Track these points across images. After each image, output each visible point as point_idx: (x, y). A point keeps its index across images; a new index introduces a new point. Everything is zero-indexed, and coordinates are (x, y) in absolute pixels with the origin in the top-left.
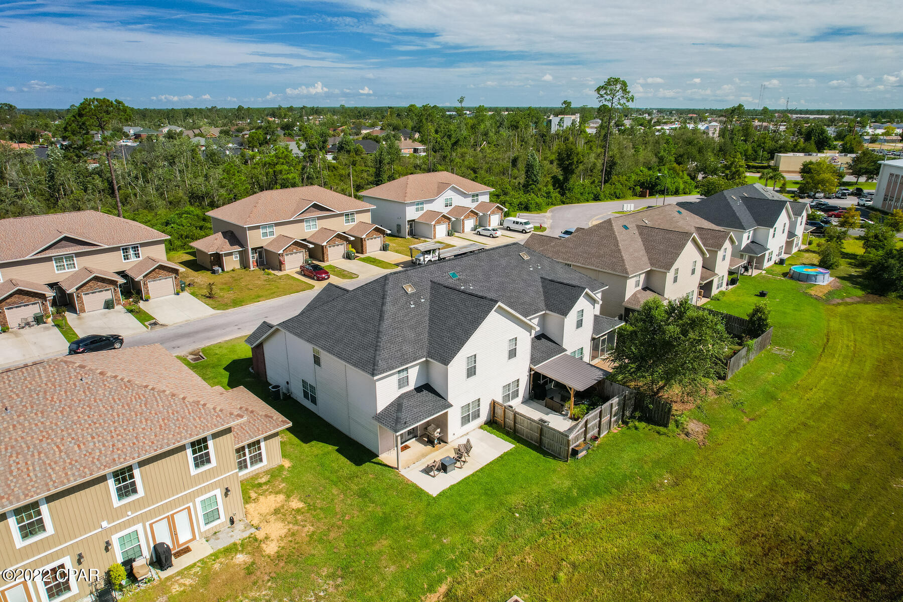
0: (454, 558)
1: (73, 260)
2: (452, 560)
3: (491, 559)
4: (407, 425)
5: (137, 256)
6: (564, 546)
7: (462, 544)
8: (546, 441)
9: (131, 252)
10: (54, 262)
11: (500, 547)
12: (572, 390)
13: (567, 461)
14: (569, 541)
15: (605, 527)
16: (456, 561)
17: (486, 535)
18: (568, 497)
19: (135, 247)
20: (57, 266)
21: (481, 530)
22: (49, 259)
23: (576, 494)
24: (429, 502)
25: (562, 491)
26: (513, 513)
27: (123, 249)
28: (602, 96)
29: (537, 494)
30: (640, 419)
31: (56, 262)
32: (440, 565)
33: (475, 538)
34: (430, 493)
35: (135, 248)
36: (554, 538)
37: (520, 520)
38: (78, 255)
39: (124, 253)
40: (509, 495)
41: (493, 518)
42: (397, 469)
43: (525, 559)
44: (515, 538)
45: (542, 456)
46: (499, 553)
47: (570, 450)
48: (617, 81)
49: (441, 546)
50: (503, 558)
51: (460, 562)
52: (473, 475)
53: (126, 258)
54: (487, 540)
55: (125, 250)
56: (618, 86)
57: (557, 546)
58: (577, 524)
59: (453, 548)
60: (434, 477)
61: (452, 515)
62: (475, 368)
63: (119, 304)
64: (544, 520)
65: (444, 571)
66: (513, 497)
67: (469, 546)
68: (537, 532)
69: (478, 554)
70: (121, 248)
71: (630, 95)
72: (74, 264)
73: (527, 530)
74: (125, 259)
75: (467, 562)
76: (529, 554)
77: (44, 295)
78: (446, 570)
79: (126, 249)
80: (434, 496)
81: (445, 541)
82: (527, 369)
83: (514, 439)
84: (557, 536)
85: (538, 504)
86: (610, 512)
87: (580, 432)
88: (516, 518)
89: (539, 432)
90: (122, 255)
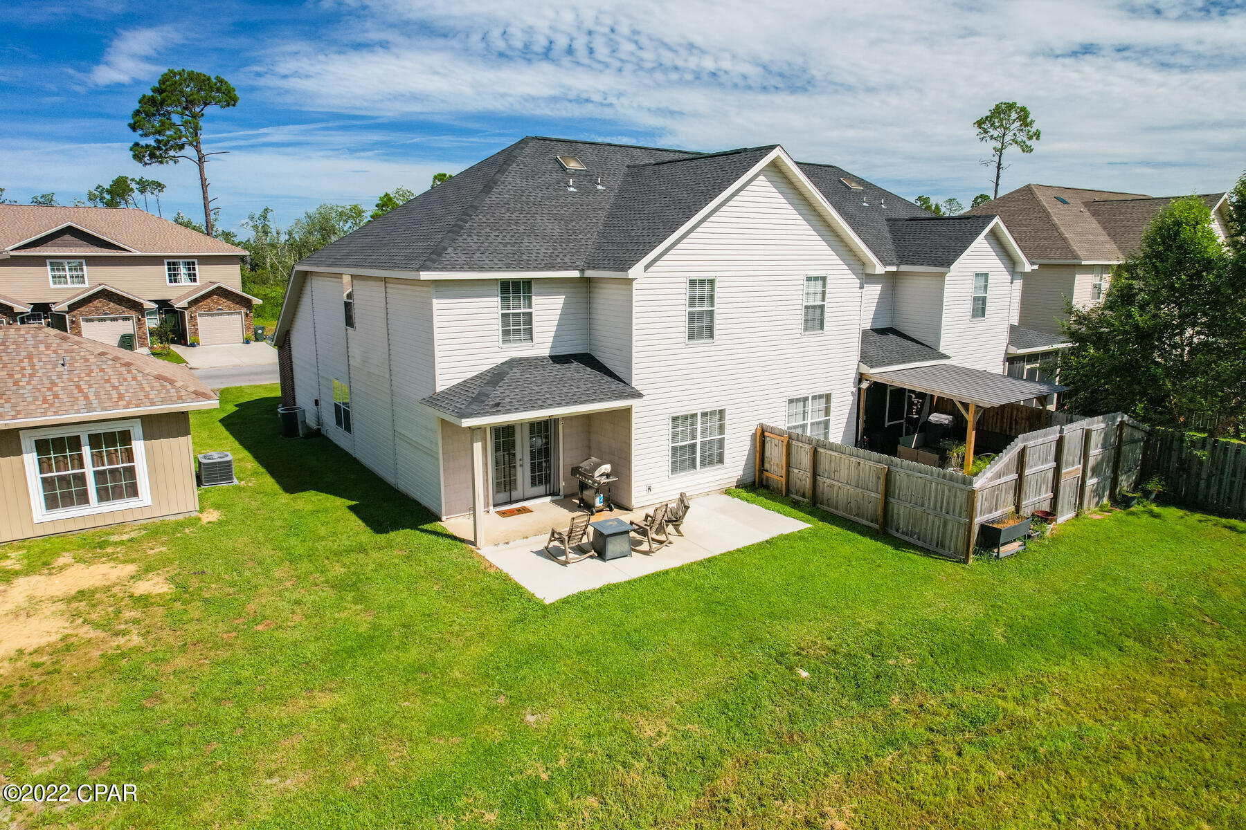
0: (544, 776)
1: (82, 270)
2: (535, 783)
3: (688, 800)
4: (500, 408)
5: (193, 278)
6: (980, 790)
7: (590, 736)
8: (901, 510)
9: (183, 270)
10: (49, 268)
11: (729, 763)
12: (972, 409)
13: (965, 561)
14: (998, 773)
15: (1128, 742)
16: (549, 788)
17: (682, 720)
18: (980, 645)
19: (189, 263)
20: (54, 277)
21: (670, 702)
22: (39, 261)
23: (1002, 640)
24: (525, 615)
25: (955, 625)
26: (791, 668)
27: (169, 264)
28: (986, 132)
29: (872, 626)
30: (1163, 500)
31: (53, 270)
32: (480, 794)
33: (642, 722)
34: (539, 595)
35: (190, 266)
36: (936, 758)
37: (813, 688)
38: (92, 261)
39: (169, 270)
40: (784, 622)
41: (716, 672)
42: (474, 543)
43: (823, 815)
44: (788, 741)
45: (889, 548)
46: (725, 783)
47: (976, 529)
48: (1011, 106)
49: (512, 732)
50: (737, 801)
51: (564, 794)
52: (681, 569)
53: (174, 278)
54: (686, 736)
55: (173, 266)
56: (1014, 115)
57: (952, 783)
58: (1023, 724)
59: (550, 745)
60: (565, 564)
61: (584, 652)
62: (711, 319)
63: (143, 345)
64: (896, 699)
65: (490, 817)
66: (793, 626)
67: (614, 745)
68: (871, 732)
69: (639, 776)
70: (166, 261)
71: (1033, 130)
72: (83, 277)
73: (837, 723)
74: (171, 281)
75: (591, 801)
76: (841, 801)
77: (11, 308)
78: (502, 816)
79: (174, 264)
80: (547, 602)
81: (530, 718)
82: (852, 376)
83: (810, 513)
84: (947, 752)
85: (877, 652)
86: (1136, 701)
87: (1004, 479)
88: (799, 682)
89: (881, 488)
90: (167, 272)
